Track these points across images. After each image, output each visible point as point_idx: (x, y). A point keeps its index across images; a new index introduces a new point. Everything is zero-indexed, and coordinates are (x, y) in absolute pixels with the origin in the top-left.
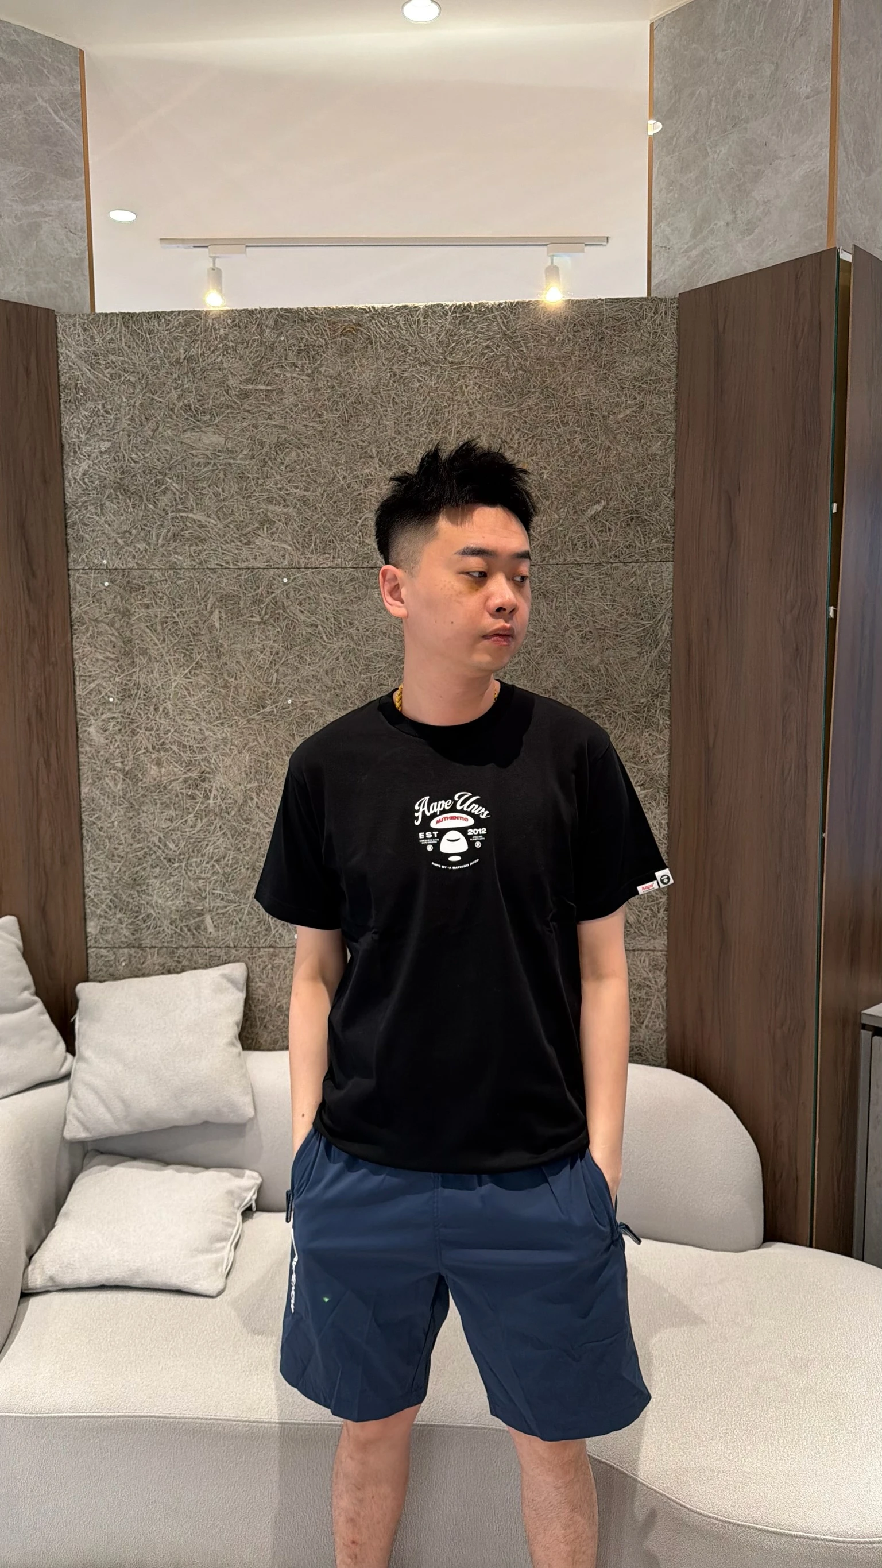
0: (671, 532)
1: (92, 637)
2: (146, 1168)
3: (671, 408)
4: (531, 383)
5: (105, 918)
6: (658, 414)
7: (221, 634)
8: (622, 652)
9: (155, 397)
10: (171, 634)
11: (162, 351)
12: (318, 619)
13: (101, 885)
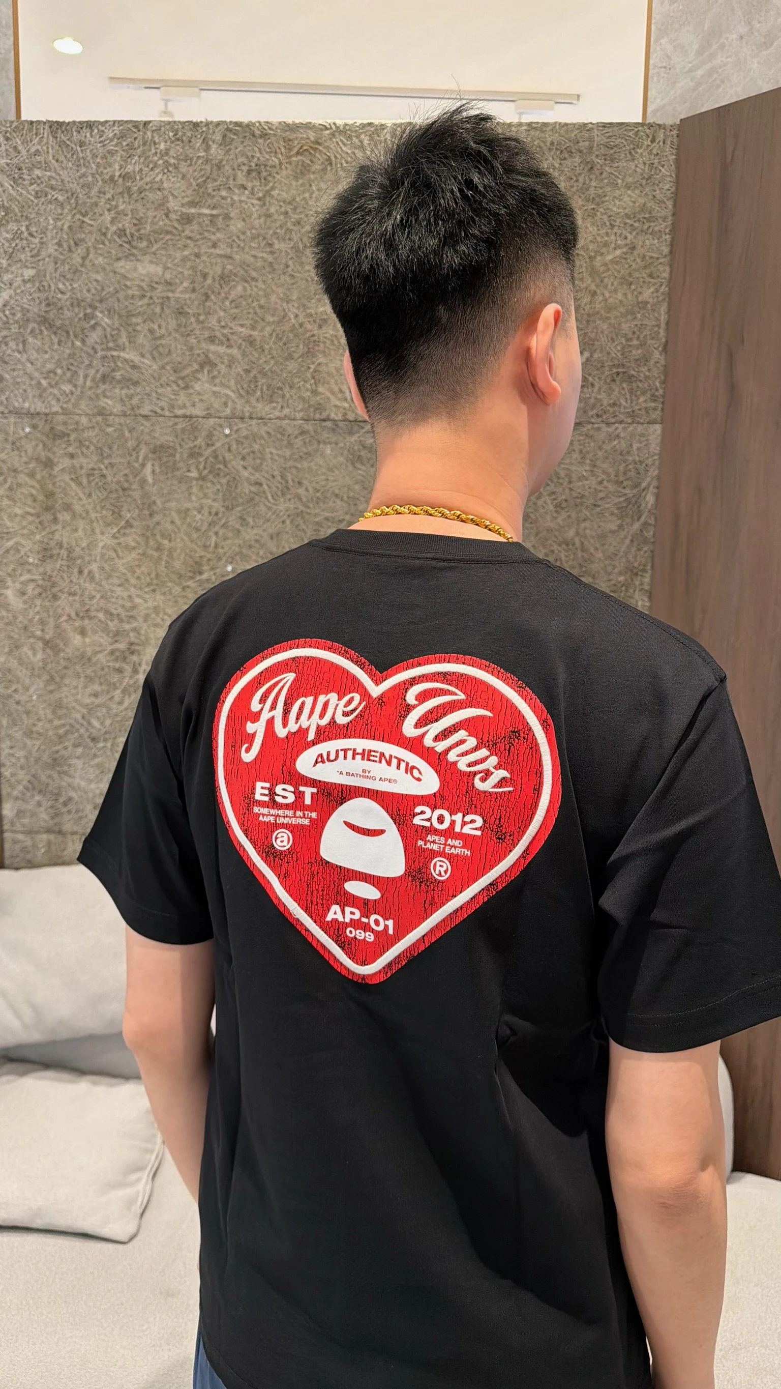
0: (660, 390)
1: (10, 489)
2: (58, 1080)
3: (666, 250)
5: (23, 800)
6: (651, 257)
7: (154, 490)
8: (602, 524)
9: (86, 220)
10: (99, 488)
11: (94, 166)
12: (263, 477)
13: (18, 764)
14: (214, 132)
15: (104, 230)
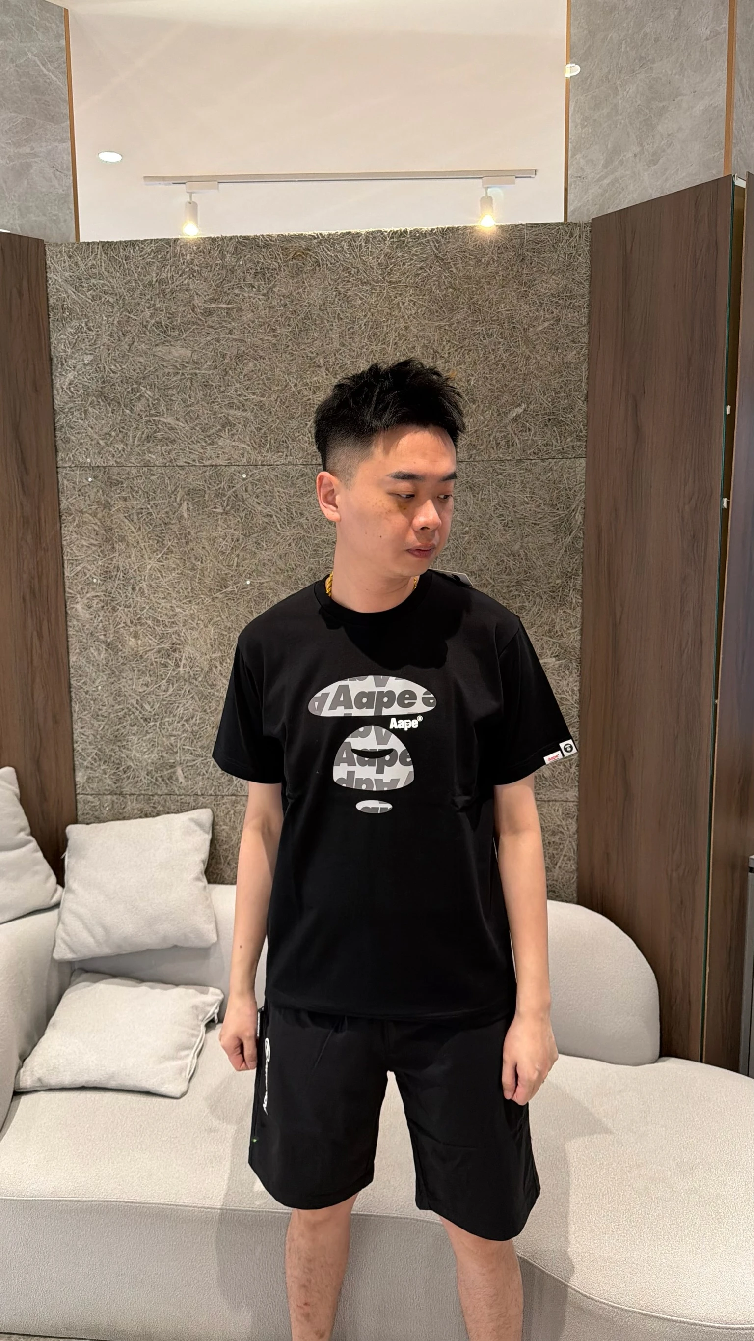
0: (584, 431)
1: (78, 526)
2: (123, 985)
3: (585, 321)
4: (461, 300)
5: (92, 769)
6: (573, 327)
7: (189, 524)
8: (540, 539)
9: (131, 316)
10: (146, 523)
11: (136, 275)
12: (273, 510)
13: (88, 741)
14: (228, 245)
15: (145, 323)
